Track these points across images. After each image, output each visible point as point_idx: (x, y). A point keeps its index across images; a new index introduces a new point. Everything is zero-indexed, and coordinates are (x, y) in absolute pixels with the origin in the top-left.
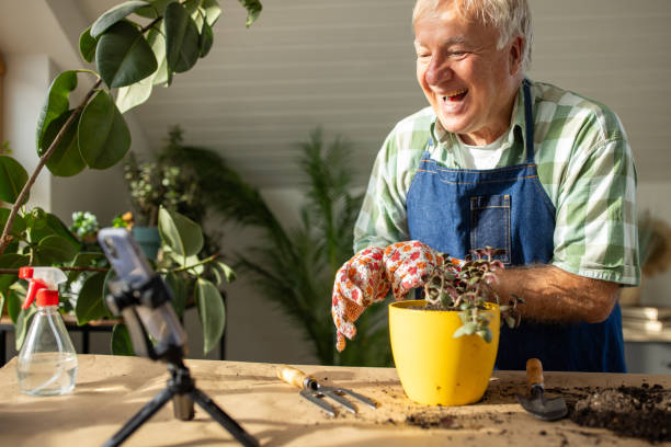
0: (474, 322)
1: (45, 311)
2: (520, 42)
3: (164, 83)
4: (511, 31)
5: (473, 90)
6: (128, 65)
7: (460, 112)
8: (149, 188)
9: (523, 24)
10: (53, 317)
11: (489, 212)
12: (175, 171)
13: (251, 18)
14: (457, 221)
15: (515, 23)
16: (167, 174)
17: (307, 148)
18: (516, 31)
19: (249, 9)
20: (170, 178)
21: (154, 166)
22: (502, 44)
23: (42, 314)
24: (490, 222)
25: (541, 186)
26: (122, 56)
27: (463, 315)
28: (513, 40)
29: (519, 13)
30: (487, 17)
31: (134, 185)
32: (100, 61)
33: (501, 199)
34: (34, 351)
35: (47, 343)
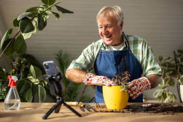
0: (125, 88)
1: (12, 87)
2: (122, 23)
3: (35, 33)
4: (120, 20)
5: (113, 35)
6: (27, 28)
7: (110, 40)
8: (17, 63)
9: (122, 18)
10: (14, 89)
11: (122, 61)
12: (25, 59)
13: (57, 19)
14: (115, 63)
15: (121, 19)
16: (22, 60)
17: (58, 55)
18: (121, 21)
19: (56, 17)
20: (23, 61)
21: (19, 58)
22: (119, 24)
23: (12, 88)
24: (122, 63)
25: (133, 55)
26: (26, 25)
27: (122, 86)
28: (121, 22)
29: (122, 17)
30: (115, 18)
31: (13, 63)
32: (20, 26)
33: (124, 58)
34: (9, 99)
35: (12, 97)
